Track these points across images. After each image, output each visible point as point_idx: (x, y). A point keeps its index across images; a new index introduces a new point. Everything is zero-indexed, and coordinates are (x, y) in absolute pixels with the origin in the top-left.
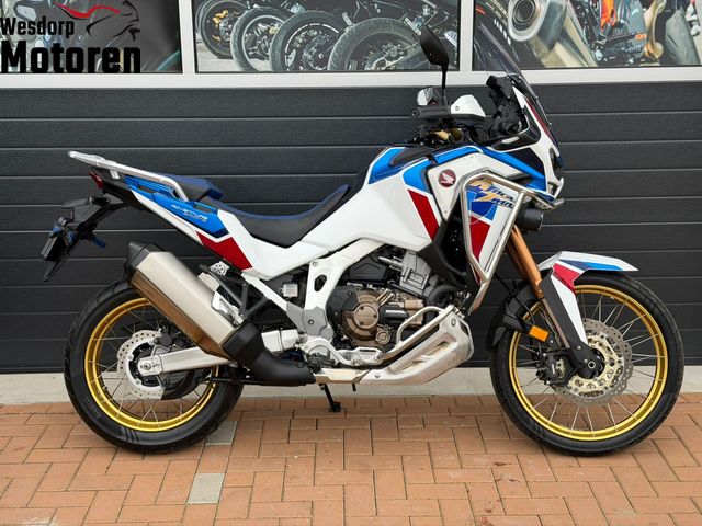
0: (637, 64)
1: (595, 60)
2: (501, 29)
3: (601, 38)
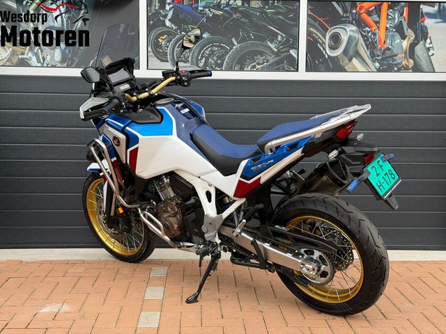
0: (399, 70)
1: (375, 67)
2: (322, 49)
3: (378, 56)
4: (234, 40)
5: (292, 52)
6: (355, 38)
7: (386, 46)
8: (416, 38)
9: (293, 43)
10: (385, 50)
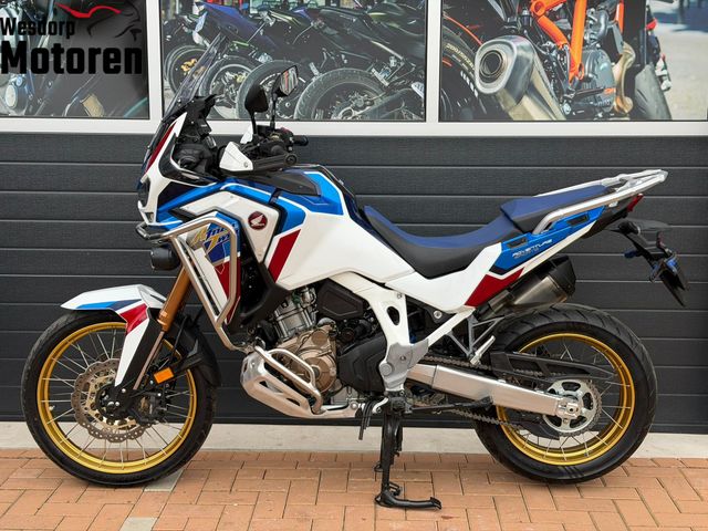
0: (606, 118)
1: (564, 113)
2: (468, 81)
3: (569, 92)
4: (312, 67)
5: (416, 87)
6: (528, 61)
7: (582, 75)
8: (639, 59)
9: (416, 72)
10: (581, 81)
